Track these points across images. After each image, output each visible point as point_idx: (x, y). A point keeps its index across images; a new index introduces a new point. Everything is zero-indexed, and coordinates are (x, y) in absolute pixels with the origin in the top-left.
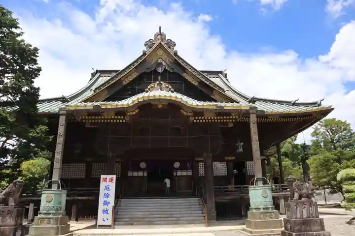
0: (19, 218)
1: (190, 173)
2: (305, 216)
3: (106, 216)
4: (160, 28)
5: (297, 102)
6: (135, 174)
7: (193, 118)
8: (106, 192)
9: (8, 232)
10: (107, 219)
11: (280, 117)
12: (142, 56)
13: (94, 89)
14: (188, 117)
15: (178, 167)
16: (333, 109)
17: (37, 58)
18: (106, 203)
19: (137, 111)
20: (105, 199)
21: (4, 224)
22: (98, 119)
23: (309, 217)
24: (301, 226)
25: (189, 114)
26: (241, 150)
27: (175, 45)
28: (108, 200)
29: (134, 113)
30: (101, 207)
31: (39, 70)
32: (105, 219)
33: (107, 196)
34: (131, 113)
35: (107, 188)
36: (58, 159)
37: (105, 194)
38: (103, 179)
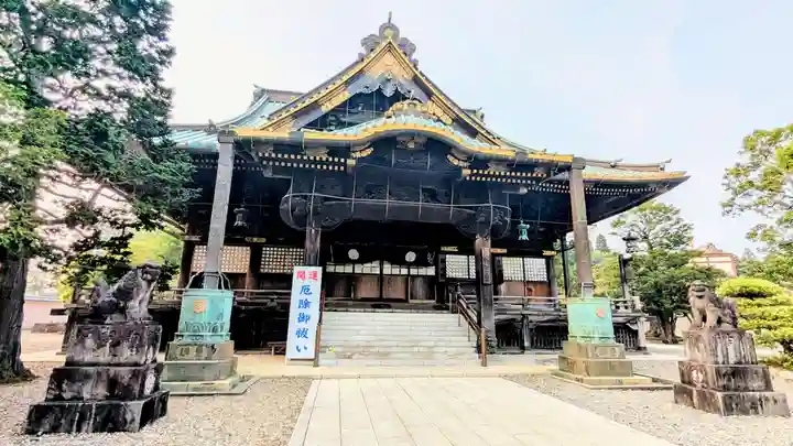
0: (151, 349)
1: (431, 271)
2: (732, 359)
3: (301, 341)
4: (390, 13)
5: (620, 163)
6: (340, 269)
7: (469, 172)
8: (304, 297)
9: (127, 379)
10: (305, 348)
11: (595, 186)
12: (357, 63)
13: (267, 116)
14: (459, 169)
15: (413, 260)
16: (687, 178)
17: (169, 23)
18: (303, 318)
19: (369, 151)
20: (302, 310)
21: (116, 360)
22: (292, 161)
23: (740, 363)
24: (729, 380)
25: (461, 164)
26: (525, 237)
27: (414, 50)
28: (306, 312)
29: (364, 154)
30: (294, 325)
31: (169, 53)
32: (301, 347)
33: (306, 304)
34: (358, 155)
35: (306, 290)
36: (216, 230)
37: (301, 301)
38: (299, 273)
